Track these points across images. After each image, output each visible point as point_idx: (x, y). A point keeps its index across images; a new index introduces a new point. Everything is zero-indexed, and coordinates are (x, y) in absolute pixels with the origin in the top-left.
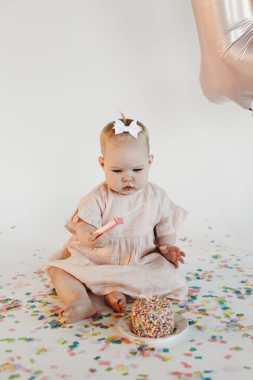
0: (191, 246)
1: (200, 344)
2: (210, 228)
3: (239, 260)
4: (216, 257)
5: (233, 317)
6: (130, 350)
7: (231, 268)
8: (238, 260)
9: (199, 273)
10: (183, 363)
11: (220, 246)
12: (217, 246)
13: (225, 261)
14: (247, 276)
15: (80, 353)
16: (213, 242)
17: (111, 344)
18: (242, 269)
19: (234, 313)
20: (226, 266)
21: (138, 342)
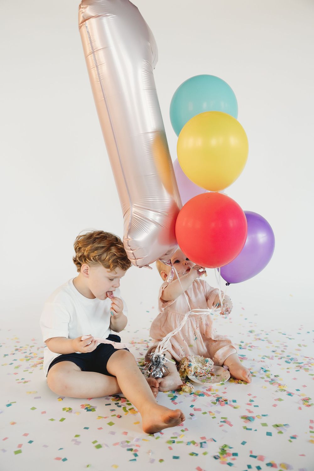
0: (231, 322)
1: (255, 397)
2: (243, 309)
3: (268, 334)
4: (251, 332)
5: (272, 377)
6: (211, 401)
7: (263, 340)
8: (266, 334)
9: (242, 344)
10: (247, 410)
11: (251, 323)
12: (250, 323)
13: (258, 335)
14: (276, 347)
15: (180, 403)
16: (246, 319)
17: (198, 397)
18: (271, 341)
19: (272, 374)
20: (260, 339)
21: (214, 395)
